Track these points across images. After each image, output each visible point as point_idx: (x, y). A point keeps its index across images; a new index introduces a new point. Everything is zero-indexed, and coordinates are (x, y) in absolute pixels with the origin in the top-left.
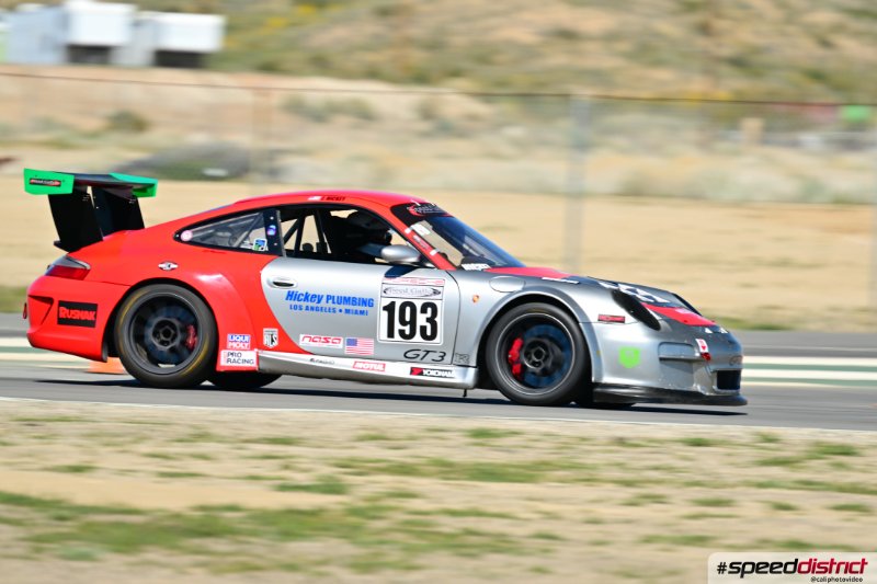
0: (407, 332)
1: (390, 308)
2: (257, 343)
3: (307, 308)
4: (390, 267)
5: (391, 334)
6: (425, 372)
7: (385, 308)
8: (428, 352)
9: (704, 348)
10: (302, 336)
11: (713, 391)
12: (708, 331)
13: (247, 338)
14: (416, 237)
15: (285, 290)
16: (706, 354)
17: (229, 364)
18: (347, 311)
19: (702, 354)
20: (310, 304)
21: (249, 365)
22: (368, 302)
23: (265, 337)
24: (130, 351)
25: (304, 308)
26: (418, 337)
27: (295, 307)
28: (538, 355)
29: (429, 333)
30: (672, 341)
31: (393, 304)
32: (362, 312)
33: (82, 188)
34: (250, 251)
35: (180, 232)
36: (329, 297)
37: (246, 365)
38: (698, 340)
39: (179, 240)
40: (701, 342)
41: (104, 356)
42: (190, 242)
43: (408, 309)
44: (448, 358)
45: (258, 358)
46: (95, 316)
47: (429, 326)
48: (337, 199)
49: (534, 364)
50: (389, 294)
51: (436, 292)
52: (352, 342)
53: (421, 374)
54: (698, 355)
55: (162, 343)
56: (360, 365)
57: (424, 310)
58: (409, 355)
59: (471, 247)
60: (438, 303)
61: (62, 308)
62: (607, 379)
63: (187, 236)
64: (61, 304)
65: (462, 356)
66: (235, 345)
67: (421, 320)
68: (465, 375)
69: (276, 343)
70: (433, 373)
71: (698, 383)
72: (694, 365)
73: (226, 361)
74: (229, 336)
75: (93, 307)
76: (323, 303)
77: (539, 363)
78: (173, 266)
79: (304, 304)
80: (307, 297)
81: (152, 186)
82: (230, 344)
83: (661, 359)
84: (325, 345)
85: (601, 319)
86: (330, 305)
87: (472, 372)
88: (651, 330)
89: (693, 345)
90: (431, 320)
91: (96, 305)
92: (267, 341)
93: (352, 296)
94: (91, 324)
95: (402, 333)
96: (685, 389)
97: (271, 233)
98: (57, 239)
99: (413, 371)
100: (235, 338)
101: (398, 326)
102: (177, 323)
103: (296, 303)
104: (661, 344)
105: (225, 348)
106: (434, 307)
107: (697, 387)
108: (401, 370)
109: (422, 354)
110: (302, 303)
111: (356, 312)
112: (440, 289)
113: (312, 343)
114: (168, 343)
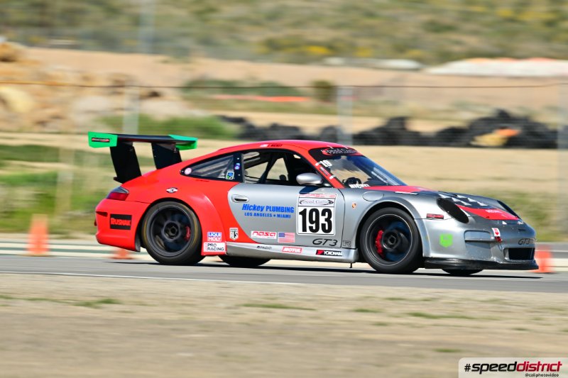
0: (314, 228)
1: (303, 213)
2: (226, 238)
3: (255, 215)
4: (303, 187)
5: (304, 229)
6: (325, 253)
7: (300, 213)
8: (327, 240)
9: (497, 234)
10: (252, 232)
11: (506, 261)
12: (504, 223)
13: (220, 234)
14: (322, 168)
15: (241, 204)
16: (498, 237)
17: (209, 251)
18: (279, 216)
19: (495, 238)
20: (257, 212)
21: (221, 251)
22: (291, 210)
23: (231, 233)
24: (151, 244)
25: (253, 214)
26: (320, 231)
27: (248, 214)
28: (392, 240)
29: (327, 228)
30: (474, 229)
31: (305, 210)
32: (287, 216)
33: (130, 143)
34: (224, 180)
35: (184, 169)
36: (268, 207)
37: (219, 251)
38: (493, 229)
39: (183, 174)
40: (496, 230)
41: (137, 248)
42: (190, 175)
43: (314, 213)
44: (339, 244)
45: (227, 247)
46: (131, 223)
47: (326, 223)
48: (277, 146)
49: (391, 246)
50: (303, 204)
51: (330, 202)
52: (282, 235)
53: (323, 254)
54: (493, 238)
55: (170, 237)
56: (286, 249)
57: (323, 214)
58: (315, 242)
59: (378, 174)
60: (332, 210)
61: (112, 219)
62: (433, 255)
63: (188, 171)
64: (112, 216)
65: (347, 242)
66: (212, 239)
67: (322, 220)
68: (348, 254)
69: (237, 237)
70: (330, 253)
71: (494, 256)
72: (491, 245)
73: (206, 248)
74: (209, 233)
75: (129, 217)
76: (264, 211)
77: (393, 246)
78: (175, 190)
79: (253, 212)
80: (255, 208)
81: (193, 142)
82: (209, 238)
83: (466, 241)
84: (266, 237)
85: (429, 217)
86: (269, 212)
87: (353, 252)
88: (461, 223)
89: (490, 232)
90: (328, 220)
91: (131, 216)
92: (232, 236)
93: (281, 206)
94: (128, 228)
95: (311, 228)
96: (484, 260)
97: (237, 168)
98: (115, 175)
99: (318, 252)
100: (212, 235)
101: (308, 224)
102: (179, 225)
103: (250, 212)
104: (466, 231)
105: (206, 241)
106: (329, 211)
107: (494, 259)
108: (311, 252)
109: (323, 241)
110: (252, 211)
111: (284, 216)
112: (333, 200)
113: (259, 237)
114: (173, 237)
